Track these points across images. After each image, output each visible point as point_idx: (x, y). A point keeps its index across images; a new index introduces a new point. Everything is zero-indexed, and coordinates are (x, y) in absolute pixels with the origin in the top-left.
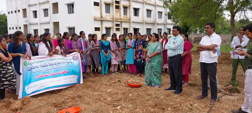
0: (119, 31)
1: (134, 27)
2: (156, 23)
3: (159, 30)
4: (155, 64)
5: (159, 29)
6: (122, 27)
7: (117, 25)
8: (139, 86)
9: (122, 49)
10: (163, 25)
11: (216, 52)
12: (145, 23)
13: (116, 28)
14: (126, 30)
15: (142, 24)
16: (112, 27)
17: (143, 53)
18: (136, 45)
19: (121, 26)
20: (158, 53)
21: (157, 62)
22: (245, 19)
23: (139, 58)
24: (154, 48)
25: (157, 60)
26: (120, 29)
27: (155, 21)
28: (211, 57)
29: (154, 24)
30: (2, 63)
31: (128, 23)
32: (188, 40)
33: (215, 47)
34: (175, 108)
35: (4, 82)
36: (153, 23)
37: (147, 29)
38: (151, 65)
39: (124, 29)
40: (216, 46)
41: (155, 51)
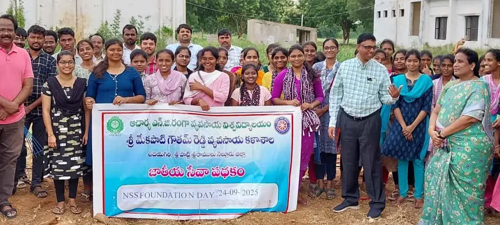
20: (473, 120)
25: (470, 145)
41: (462, 111)
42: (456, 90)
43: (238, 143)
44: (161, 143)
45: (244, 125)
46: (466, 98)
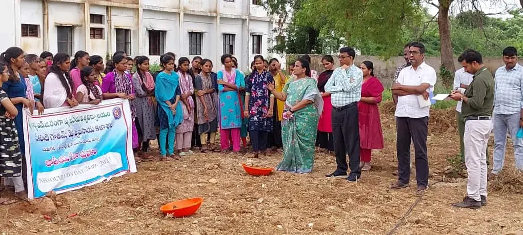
0: (101, 38)
1: (148, 27)
2: (218, 17)
3: (228, 36)
4: (304, 124)
5: (226, 34)
6: (113, 27)
7: (95, 18)
8: (268, 173)
9: (205, 94)
10: (240, 23)
11: (429, 98)
12: (185, 14)
13: (92, 29)
14: (123, 34)
15: (173, 18)
16: (79, 24)
17: (267, 105)
18: (253, 82)
19: (109, 21)
20: (310, 102)
21: (307, 121)
22: (474, 10)
23: (257, 114)
24: (301, 92)
25: (307, 117)
26: (105, 32)
27: (213, 8)
28: (419, 106)
29: (212, 18)
30: (4, 120)
31: (131, 13)
32: (372, 74)
33: (426, 89)
34: (358, 199)
35: (6, 162)
36: (209, 14)
37: (191, 34)
38: (295, 128)
39: (118, 30)
40: (429, 86)
41: (303, 97)
42: (297, 84)
43: (91, 132)
44: (47, 140)
45: (92, 117)
46: (305, 88)
